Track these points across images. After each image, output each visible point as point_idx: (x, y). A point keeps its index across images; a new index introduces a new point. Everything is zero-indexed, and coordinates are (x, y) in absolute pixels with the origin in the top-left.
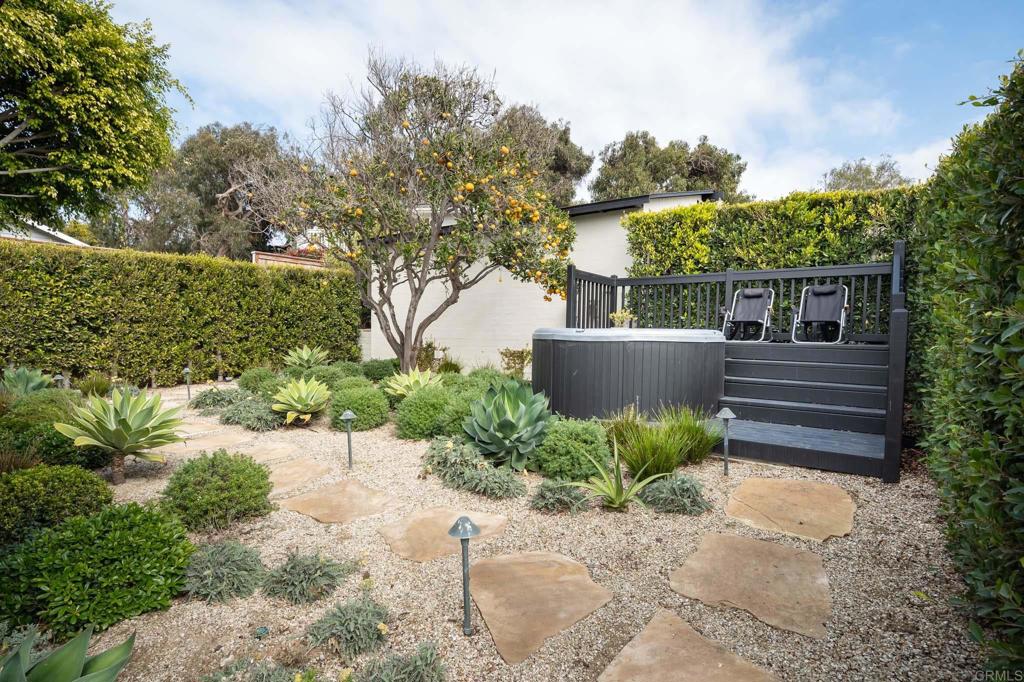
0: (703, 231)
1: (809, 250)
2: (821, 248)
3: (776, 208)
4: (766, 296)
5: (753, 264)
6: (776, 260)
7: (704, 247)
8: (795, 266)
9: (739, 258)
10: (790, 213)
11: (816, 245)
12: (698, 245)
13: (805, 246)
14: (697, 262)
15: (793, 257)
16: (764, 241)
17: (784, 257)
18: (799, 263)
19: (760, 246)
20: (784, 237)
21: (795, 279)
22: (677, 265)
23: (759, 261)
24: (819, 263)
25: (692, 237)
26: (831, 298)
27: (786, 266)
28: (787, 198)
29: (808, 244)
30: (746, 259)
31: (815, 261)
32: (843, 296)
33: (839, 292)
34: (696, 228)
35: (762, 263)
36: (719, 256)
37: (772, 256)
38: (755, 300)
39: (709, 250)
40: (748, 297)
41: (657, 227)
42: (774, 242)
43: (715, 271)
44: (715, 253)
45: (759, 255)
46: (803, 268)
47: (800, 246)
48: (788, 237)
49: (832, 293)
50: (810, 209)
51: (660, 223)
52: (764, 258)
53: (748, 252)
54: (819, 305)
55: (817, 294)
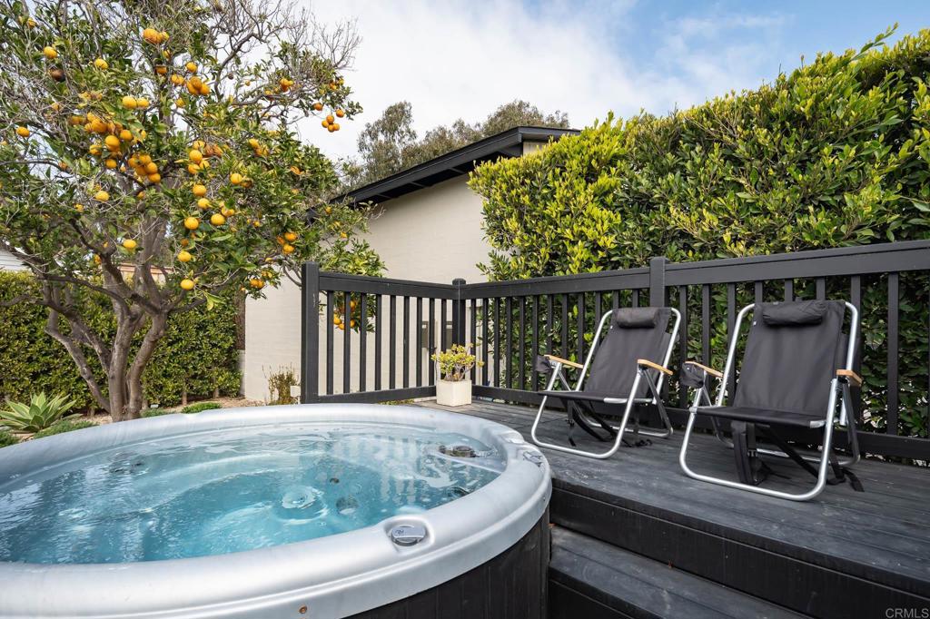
0: (603, 180)
1: (869, 197)
2: (904, 191)
3: (767, 100)
4: (663, 324)
5: (713, 246)
6: (771, 233)
7: (606, 213)
8: (826, 244)
9: (684, 234)
10: (804, 107)
11: (889, 181)
12: (596, 211)
13: (854, 190)
14: (595, 248)
15: (818, 220)
16: (740, 187)
17: (793, 222)
18: (837, 235)
19: (729, 201)
20: (791, 170)
21: (828, 279)
22: (558, 256)
23: (727, 237)
24: (897, 233)
25: (585, 194)
26: (810, 335)
27: (803, 246)
28: (797, 74)
29: (864, 181)
30: (696, 234)
31: (886, 226)
32: (846, 328)
33: (834, 323)
34: (591, 176)
35: (735, 240)
36: (639, 232)
37: (763, 222)
38: (640, 334)
39: (618, 220)
40: (625, 327)
41: (523, 184)
42: (767, 187)
43: (632, 264)
44: (631, 225)
45: (727, 222)
46: (850, 247)
47: (840, 191)
48: (802, 167)
49: (814, 322)
50: (864, 90)
51: (526, 175)
52: (742, 231)
53: (702, 218)
54: (777, 352)
55: (775, 326)
